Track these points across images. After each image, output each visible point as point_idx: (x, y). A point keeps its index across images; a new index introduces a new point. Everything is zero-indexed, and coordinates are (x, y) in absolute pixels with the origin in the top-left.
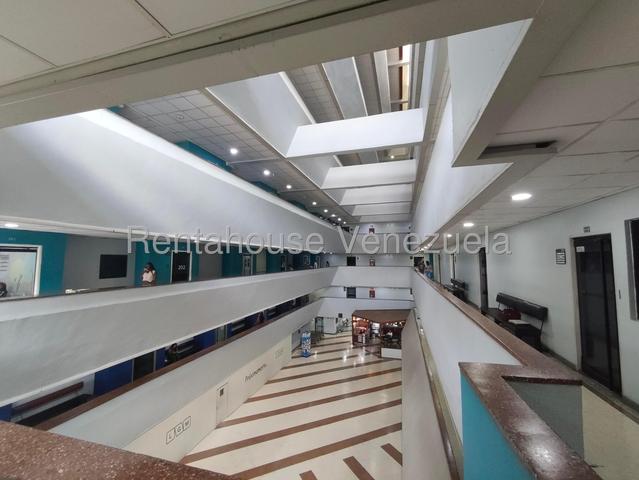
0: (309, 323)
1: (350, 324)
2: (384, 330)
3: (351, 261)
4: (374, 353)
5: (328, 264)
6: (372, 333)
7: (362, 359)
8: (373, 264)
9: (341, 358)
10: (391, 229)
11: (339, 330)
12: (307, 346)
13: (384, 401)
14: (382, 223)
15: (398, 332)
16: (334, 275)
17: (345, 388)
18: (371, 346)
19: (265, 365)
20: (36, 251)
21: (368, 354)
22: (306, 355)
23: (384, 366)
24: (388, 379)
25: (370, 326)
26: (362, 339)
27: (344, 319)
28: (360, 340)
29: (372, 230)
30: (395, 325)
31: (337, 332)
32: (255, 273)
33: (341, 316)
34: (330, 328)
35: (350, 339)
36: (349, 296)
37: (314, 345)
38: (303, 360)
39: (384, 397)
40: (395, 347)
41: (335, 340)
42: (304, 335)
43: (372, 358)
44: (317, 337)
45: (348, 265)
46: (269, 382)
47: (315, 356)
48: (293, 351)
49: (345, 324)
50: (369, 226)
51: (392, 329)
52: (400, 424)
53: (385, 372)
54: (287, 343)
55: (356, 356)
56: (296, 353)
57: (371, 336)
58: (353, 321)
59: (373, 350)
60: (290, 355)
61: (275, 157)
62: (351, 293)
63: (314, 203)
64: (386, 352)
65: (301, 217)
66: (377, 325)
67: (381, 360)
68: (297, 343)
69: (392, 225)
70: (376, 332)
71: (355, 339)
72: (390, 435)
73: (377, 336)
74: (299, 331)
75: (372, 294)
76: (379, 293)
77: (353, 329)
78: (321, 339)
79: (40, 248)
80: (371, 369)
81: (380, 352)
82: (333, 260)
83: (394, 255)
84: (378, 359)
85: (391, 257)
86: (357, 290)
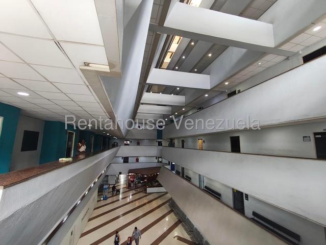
8: (138, 144)
16: (118, 151)
18: (139, 188)
19: (89, 209)
22: (107, 198)
23: (151, 197)
28: (132, 186)
33: (121, 173)
36: (124, 162)
42: (105, 187)
43: (141, 194)
45: (125, 145)
46: (90, 220)
58: (128, 176)
59: (141, 190)
62: (126, 160)
64: (149, 190)
67: (147, 194)
71: (129, 185)
75: (137, 160)
76: (141, 159)
81: (146, 190)
83: (149, 140)
84: (145, 194)
85: (147, 139)
86: (129, 158)
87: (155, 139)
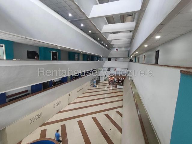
0: (96, 78)
1: (108, 79)
2: (118, 80)
3: (110, 60)
4: (115, 87)
5: (102, 60)
6: (114, 81)
7: (111, 88)
8: (116, 61)
9: (105, 88)
10: (123, 49)
11: (105, 80)
12: (95, 84)
13: (117, 100)
14: (120, 47)
15: (122, 81)
16: (104, 64)
17: (106, 96)
18: (114, 85)
19: (82, 89)
20: (3, 46)
21: (113, 87)
22: (95, 86)
23: (118, 90)
24: (118, 94)
25: (114, 79)
26: (112, 83)
27: (106, 77)
29: (117, 50)
30: (122, 79)
31: (104, 81)
32: (79, 60)
33: (105, 76)
34: (102, 79)
35: (108, 83)
37: (97, 84)
38: (94, 88)
39: (117, 99)
40: (121, 85)
41: (103, 83)
42: (94, 81)
43: (114, 88)
44: (98, 82)
45: (109, 61)
46: (83, 93)
47: (97, 87)
48: (91, 85)
49: (107, 79)
50: (116, 48)
51: (121, 80)
52: (122, 106)
53: (118, 92)
54: (89, 83)
55: (109, 87)
56: (92, 86)
57: (114, 82)
58: (109, 78)
59: (114, 86)
60: (90, 86)
61: (85, 18)
62: (109, 69)
63: (99, 39)
64: (118, 87)
65: (94, 42)
66: (116, 79)
67: (117, 88)
68: (92, 83)
69: (124, 48)
70: (116, 81)
71: (109, 83)
72: (118, 109)
73: (116, 82)
74: (93, 80)
75: (115, 69)
76: (117, 70)
77: (109, 80)
78: (99, 82)
79: (4, 45)
80: (114, 91)
81: (117, 87)
82: (104, 59)
83: (123, 58)
84: (116, 88)
85: (122, 58)
86: (111, 69)
87: (127, 57)
